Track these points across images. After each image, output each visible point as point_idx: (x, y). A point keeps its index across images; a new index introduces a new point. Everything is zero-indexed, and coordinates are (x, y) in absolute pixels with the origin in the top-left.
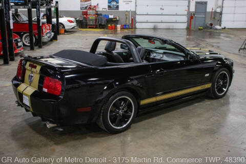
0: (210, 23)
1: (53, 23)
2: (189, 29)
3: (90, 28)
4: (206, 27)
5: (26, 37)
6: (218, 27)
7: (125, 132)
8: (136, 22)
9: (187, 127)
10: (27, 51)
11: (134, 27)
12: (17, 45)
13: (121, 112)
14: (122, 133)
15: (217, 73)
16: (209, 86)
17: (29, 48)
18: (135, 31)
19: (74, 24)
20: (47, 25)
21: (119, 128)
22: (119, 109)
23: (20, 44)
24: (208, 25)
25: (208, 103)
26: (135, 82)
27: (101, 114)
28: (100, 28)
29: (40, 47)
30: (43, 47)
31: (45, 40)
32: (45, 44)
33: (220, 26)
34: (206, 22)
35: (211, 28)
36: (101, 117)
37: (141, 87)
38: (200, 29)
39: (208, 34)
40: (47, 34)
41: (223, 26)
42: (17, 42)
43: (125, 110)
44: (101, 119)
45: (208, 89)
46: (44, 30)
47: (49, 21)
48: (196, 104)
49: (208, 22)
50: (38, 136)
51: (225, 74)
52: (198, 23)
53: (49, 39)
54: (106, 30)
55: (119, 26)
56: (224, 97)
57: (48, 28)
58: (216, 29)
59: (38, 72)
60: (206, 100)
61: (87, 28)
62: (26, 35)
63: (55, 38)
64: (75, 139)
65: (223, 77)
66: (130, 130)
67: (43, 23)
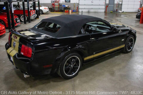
0: (116, 9)
1: (36, 10)
2: (105, 12)
3: (56, 12)
4: (114, 11)
5: (22, 17)
6: (120, 11)
7: (75, 78)
8: (79, 9)
9: (112, 74)
10: (22, 25)
11: (78, 11)
12: (17, 21)
13: (72, 66)
14: (73, 79)
15: (128, 38)
16: (123, 46)
17: (23, 23)
18: (79, 13)
19: (48, 10)
20: (33, 11)
21: (70, 76)
22: (71, 64)
23: (18, 21)
24: (115, 10)
25: (122, 56)
26: (81, 46)
27: (59, 68)
28: (61, 12)
29: (30, 22)
30: (31, 22)
31: (32, 19)
32: (32, 20)
33: (121, 10)
34: (114, 9)
35: (117, 12)
36: (59, 70)
37: (85, 49)
38: (111, 12)
39: (115, 15)
40: (33, 15)
41: (122, 11)
42: (17, 20)
43: (75, 64)
44: (59, 71)
45: (123, 48)
46: (31, 13)
47: (34, 9)
48: (116, 57)
49: (115, 9)
50: (20, 80)
51: (132, 39)
52: (110, 9)
53: (34, 18)
54: (64, 13)
55: (70, 11)
56: (131, 52)
57: (34, 12)
58: (119, 12)
59: (18, 41)
60: (121, 54)
61: (54, 12)
62: (22, 16)
63: (37, 17)
64: (43, 83)
65: (131, 41)
66: (77, 76)
67: (31, 10)
